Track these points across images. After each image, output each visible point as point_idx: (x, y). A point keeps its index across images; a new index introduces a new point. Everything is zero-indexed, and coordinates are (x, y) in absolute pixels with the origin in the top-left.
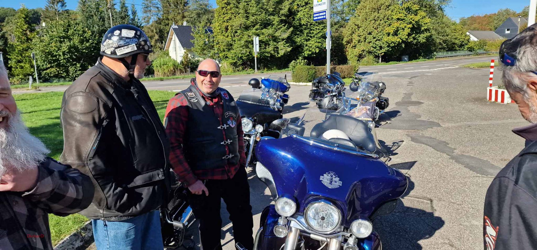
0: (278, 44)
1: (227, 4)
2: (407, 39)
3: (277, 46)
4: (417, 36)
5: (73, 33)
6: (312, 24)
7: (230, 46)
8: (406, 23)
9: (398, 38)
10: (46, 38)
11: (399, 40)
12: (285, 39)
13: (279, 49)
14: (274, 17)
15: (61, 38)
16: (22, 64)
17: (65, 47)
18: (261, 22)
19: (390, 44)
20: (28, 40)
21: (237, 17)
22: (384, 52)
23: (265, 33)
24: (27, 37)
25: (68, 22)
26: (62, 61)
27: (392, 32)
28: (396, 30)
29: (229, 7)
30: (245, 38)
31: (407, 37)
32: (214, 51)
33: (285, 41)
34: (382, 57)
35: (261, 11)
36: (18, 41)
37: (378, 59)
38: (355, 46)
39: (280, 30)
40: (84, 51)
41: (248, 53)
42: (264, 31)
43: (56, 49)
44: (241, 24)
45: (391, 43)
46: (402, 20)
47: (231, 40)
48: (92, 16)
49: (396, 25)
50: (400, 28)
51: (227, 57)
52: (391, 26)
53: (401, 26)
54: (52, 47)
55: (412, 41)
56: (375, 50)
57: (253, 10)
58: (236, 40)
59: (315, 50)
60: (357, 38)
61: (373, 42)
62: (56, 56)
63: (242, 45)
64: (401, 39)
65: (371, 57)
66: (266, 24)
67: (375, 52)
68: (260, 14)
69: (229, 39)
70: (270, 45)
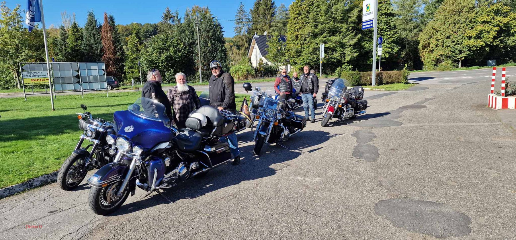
0: (345, 50)
1: (298, 15)
2: (492, 42)
3: (344, 52)
4: (506, 39)
5: (169, 45)
6: (382, 30)
7: (299, 53)
8: (492, 26)
9: (481, 42)
10: (150, 49)
11: (482, 43)
12: (353, 45)
13: (346, 55)
14: (342, 25)
15: (160, 50)
16: (133, 70)
17: (163, 57)
18: (329, 31)
19: (471, 48)
20: (138, 50)
21: (307, 26)
22: (465, 57)
23: (332, 40)
24: (137, 49)
25: (167, 36)
26: (161, 67)
27: (474, 35)
28: (479, 33)
29: (300, 18)
30: (313, 45)
31: (492, 41)
32: (285, 58)
33: (352, 47)
34: (462, 61)
35: (330, 19)
36: (131, 52)
37: (457, 64)
38: (433, 51)
39: (348, 37)
40: (177, 59)
41: (315, 59)
42: (331, 38)
43: (157, 58)
44: (309, 33)
45: (473, 47)
46: (488, 22)
47: (300, 47)
48: (185, 30)
49: (479, 28)
50: (485, 31)
51: (296, 63)
52: (474, 29)
53: (486, 29)
54: (153, 56)
55: (499, 45)
56: (454, 54)
57: (322, 19)
58: (305, 47)
59: (385, 55)
60: (435, 42)
61: (451, 46)
62: (156, 63)
63: (310, 51)
64: (485, 43)
65: (449, 62)
66: (334, 32)
67: (454, 56)
68: (329, 23)
69: (299, 47)
70: (337, 51)
